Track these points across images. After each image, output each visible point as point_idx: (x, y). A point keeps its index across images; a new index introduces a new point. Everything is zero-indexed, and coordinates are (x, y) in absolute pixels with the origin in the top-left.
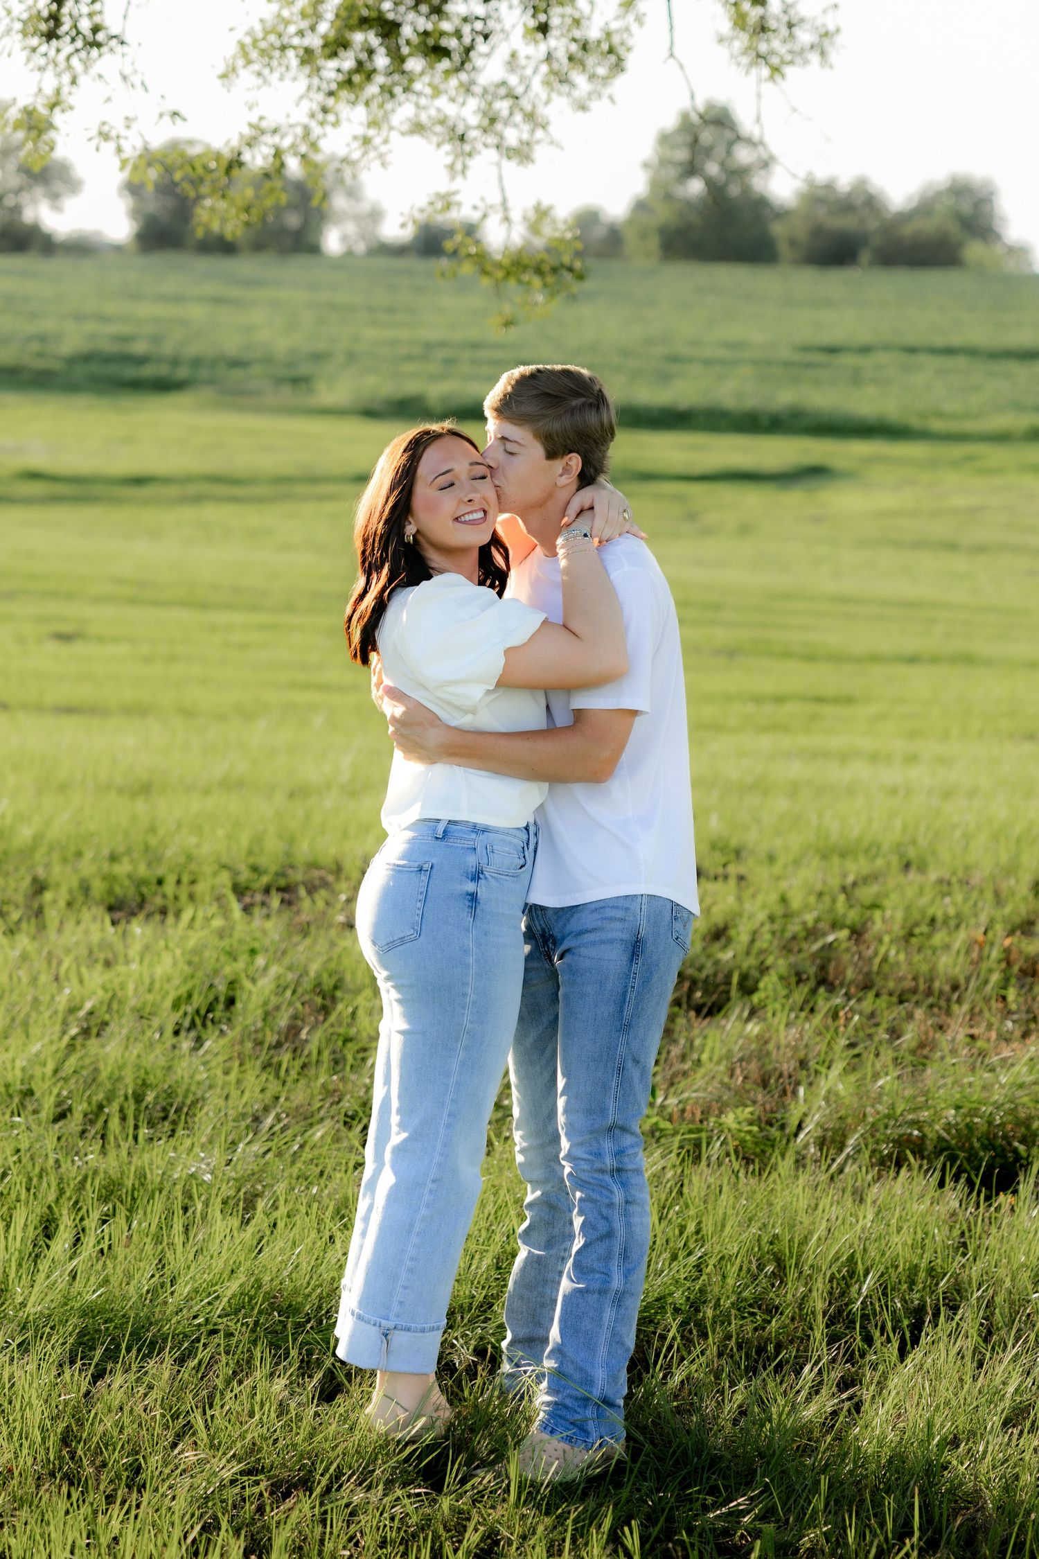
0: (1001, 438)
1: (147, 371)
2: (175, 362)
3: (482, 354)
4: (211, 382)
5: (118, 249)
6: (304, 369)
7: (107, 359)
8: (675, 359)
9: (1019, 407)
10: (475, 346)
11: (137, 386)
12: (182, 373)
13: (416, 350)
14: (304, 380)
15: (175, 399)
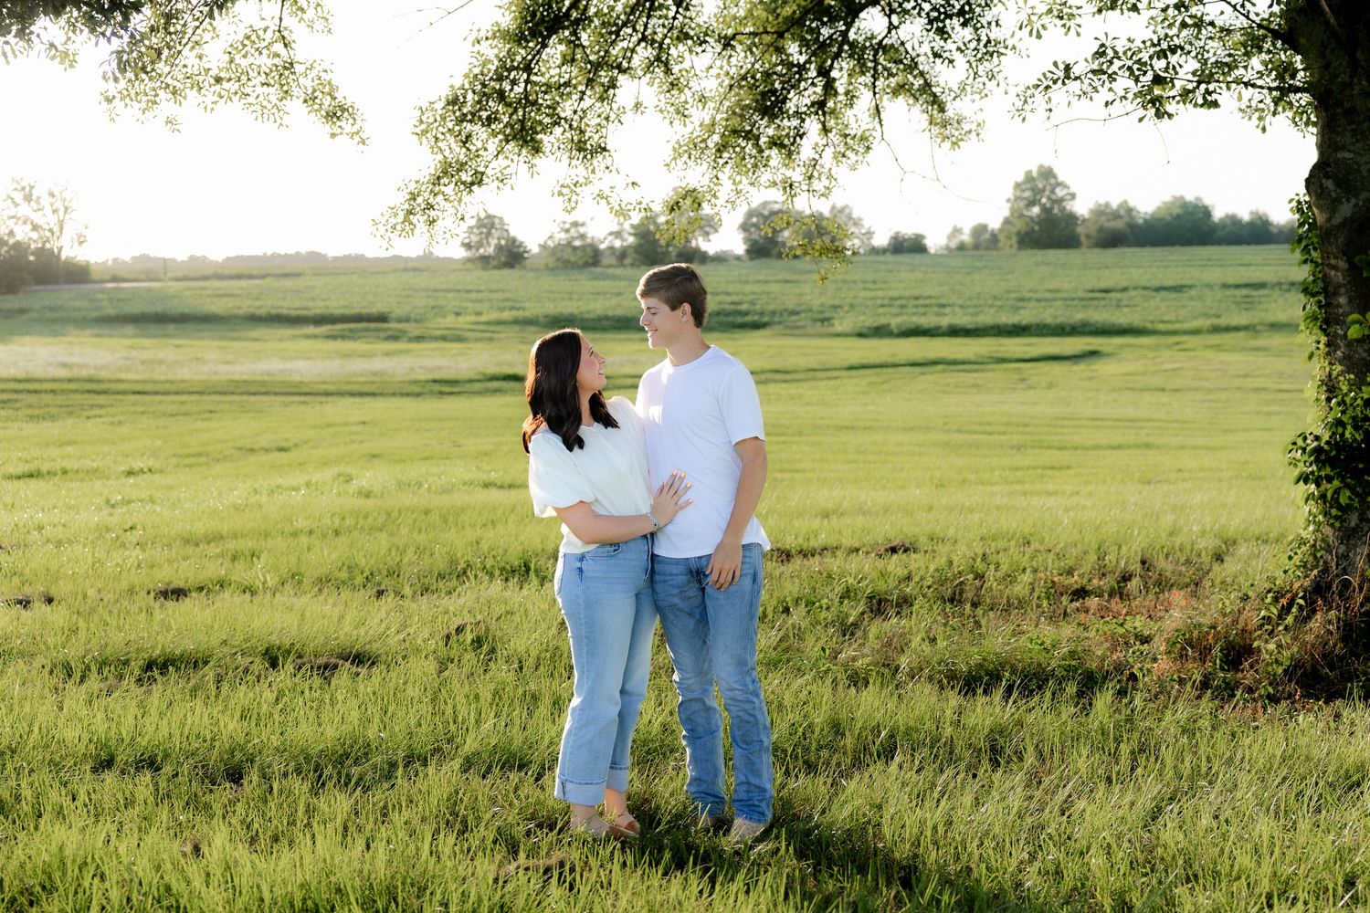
0: (1196, 332)
1: (748, 319)
2: (762, 314)
3: (921, 302)
4: (780, 323)
5: (738, 258)
6: (827, 315)
7: (728, 314)
8: (1023, 300)
9: (1205, 315)
10: (916, 298)
11: (742, 326)
12: (766, 319)
13: (886, 302)
14: (828, 320)
15: (761, 332)
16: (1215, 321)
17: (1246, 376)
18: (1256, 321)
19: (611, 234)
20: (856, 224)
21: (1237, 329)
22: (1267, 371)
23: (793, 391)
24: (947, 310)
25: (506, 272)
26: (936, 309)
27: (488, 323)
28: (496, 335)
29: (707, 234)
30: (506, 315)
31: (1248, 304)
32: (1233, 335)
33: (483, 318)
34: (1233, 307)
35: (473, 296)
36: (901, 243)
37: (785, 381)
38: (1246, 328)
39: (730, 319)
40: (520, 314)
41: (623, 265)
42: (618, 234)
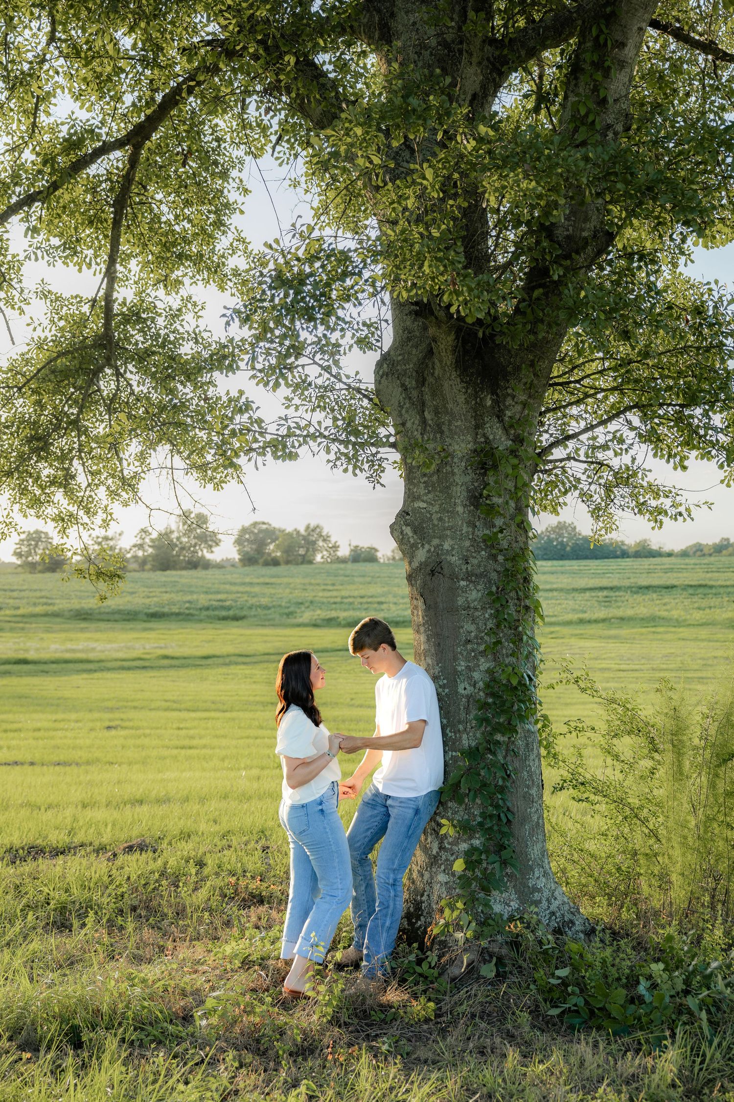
0: (569, 623)
1: (231, 613)
2: (242, 609)
3: (364, 600)
4: (255, 616)
5: (233, 564)
6: (291, 609)
7: (215, 609)
9: (574, 610)
10: (362, 597)
12: (244, 613)
13: (339, 600)
14: (291, 613)
15: (239, 623)
16: (581, 616)
17: (596, 659)
18: (610, 615)
19: (135, 546)
20: (324, 540)
21: (596, 621)
22: (613, 655)
23: (247, 672)
24: (384, 606)
25: (48, 575)
26: (376, 605)
27: (23, 616)
28: (27, 626)
29: (211, 547)
30: (39, 609)
31: (607, 602)
32: (594, 626)
33: (21, 612)
34: (596, 604)
35: (15, 594)
36: (359, 555)
37: (244, 663)
38: (604, 620)
39: (216, 613)
40: (50, 609)
41: (143, 570)
42: (141, 546)
